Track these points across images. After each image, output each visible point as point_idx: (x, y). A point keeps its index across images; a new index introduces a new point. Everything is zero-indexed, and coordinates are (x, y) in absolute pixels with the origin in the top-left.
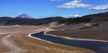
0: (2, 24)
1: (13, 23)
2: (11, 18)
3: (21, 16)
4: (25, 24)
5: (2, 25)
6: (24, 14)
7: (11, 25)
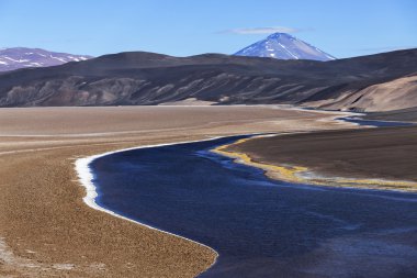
0: (107, 97)
1: (171, 86)
2: (162, 56)
3: (260, 45)
4: (242, 95)
5: (106, 104)
6: (276, 36)
7: (157, 100)
